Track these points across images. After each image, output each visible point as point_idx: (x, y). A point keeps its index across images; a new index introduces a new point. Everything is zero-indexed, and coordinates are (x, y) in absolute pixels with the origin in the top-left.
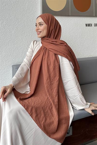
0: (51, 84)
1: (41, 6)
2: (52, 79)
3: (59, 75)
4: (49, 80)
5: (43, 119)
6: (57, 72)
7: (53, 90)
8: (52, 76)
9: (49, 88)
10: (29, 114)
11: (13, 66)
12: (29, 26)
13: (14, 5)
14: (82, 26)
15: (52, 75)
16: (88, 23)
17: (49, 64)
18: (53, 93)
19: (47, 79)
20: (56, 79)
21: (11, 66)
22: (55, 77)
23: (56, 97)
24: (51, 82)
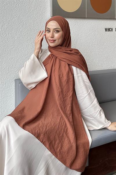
0: (64, 100)
1: (51, 5)
2: (65, 94)
3: (73, 89)
4: (61, 96)
5: (58, 146)
6: (70, 86)
7: (66, 107)
8: (64, 91)
9: (62, 105)
10: (41, 143)
11: (16, 80)
13: (17, 4)
14: (100, 31)
15: (65, 89)
16: (108, 27)
17: (61, 76)
18: (66, 112)
19: (60, 95)
20: (69, 95)
21: (13, 80)
22: (68, 92)
23: (70, 116)
24: (64, 98)
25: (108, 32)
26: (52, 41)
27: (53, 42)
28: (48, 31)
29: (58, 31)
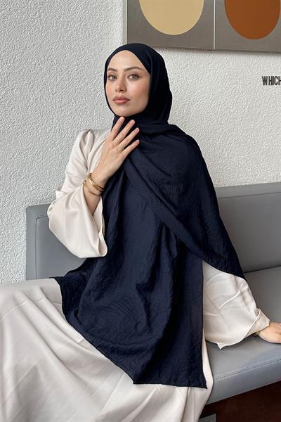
1: (123, 16)
11: (29, 209)
12: (85, 79)
14: (250, 83)
16: (269, 74)
21: (23, 209)
25: (269, 87)
26: (121, 101)
27: (124, 103)
28: (111, 78)
29: (136, 76)
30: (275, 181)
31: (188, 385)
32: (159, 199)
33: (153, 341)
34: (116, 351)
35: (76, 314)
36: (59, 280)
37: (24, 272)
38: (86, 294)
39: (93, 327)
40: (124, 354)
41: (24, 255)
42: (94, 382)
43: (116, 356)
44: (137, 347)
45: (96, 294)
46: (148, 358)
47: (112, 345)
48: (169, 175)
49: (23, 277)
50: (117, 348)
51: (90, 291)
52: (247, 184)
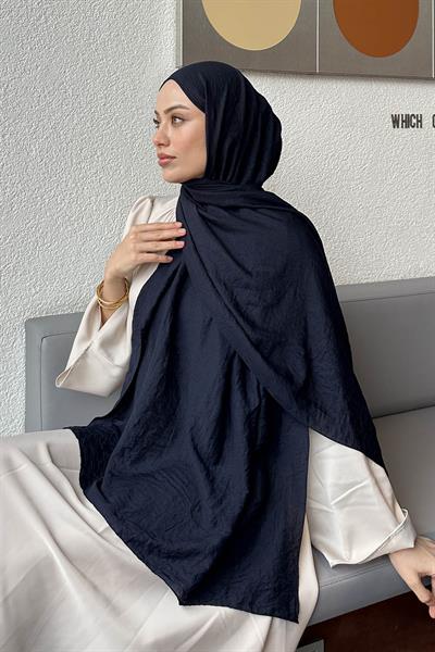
1: (177, 21)
11: (29, 323)
14: (373, 125)
16: (403, 111)
21: (20, 322)
30: (412, 276)
31: (272, 614)
32: (229, 310)
33: (215, 541)
34: (156, 550)
35: (99, 485)
36: (78, 431)
37: (22, 422)
38: (117, 455)
39: (124, 506)
40: (169, 557)
41: (21, 396)
42: (122, 598)
43: (156, 559)
44: (189, 548)
45: (134, 454)
46: (206, 564)
47: (150, 541)
48: (248, 273)
49: (20, 430)
50: (158, 546)
51: (123, 450)
52: (369, 281)
